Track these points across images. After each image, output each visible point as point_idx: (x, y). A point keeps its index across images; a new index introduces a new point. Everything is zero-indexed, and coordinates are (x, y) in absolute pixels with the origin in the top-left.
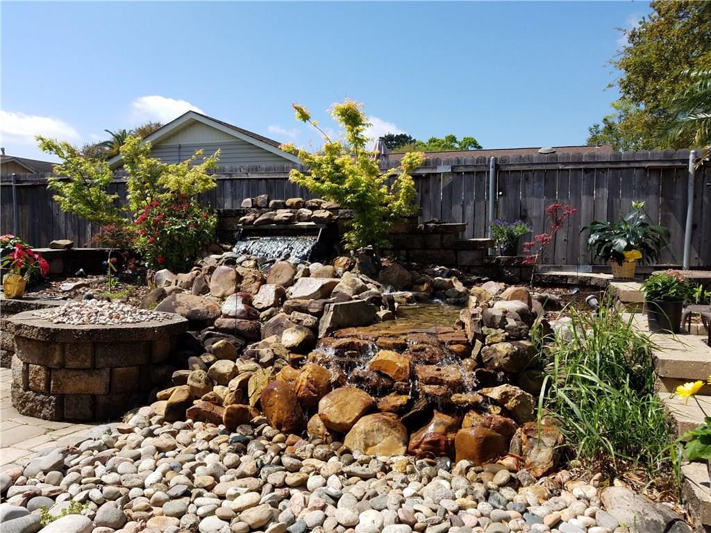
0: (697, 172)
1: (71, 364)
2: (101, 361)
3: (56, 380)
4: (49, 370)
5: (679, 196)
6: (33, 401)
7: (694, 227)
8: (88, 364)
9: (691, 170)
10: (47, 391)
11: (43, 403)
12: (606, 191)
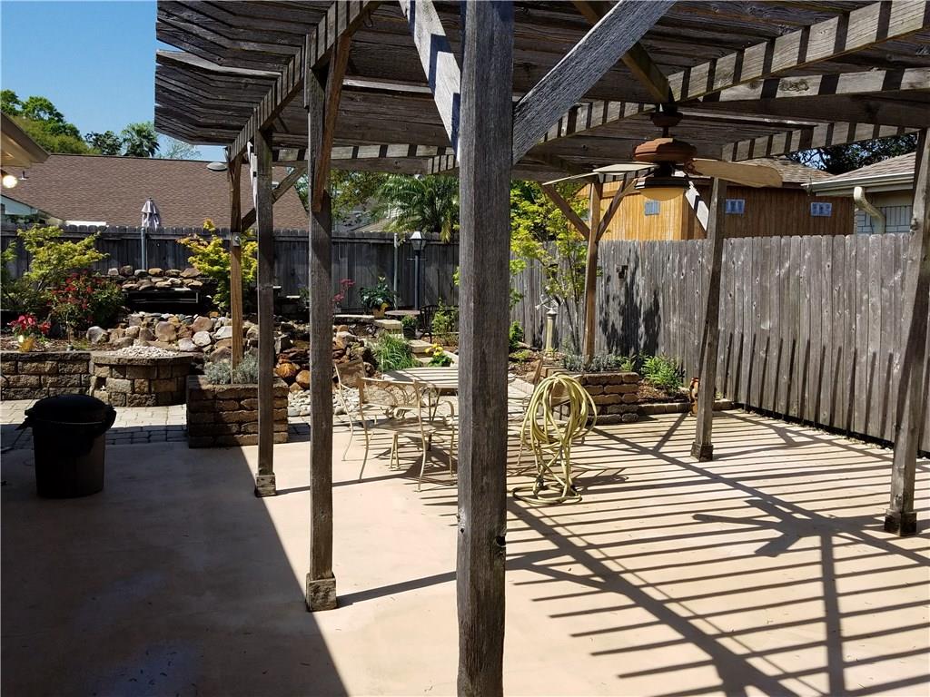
0: (398, 247)
1: (162, 377)
2: (174, 374)
3: (155, 385)
4: (150, 381)
5: (389, 262)
6: (140, 398)
7: (398, 281)
8: (169, 376)
9: (395, 246)
10: (150, 392)
11: (147, 399)
12: (347, 259)
